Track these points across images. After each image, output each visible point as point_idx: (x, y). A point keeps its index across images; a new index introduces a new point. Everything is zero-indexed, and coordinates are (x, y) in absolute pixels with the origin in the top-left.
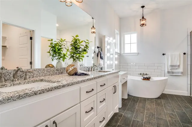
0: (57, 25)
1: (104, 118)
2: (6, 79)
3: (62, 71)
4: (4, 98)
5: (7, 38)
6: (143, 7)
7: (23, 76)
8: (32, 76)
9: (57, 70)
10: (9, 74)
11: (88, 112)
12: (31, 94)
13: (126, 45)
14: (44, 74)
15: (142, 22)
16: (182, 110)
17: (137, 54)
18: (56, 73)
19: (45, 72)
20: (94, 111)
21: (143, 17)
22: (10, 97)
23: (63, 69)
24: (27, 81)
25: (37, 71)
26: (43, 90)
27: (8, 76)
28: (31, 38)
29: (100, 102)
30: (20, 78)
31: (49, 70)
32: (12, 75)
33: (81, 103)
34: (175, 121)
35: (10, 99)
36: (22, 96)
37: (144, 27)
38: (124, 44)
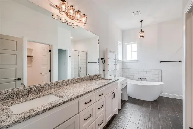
0: (72, 38)
1: (102, 121)
2: (24, 94)
3: (69, 82)
4: (12, 123)
5: (33, 50)
6: (142, 21)
7: (37, 91)
8: (44, 90)
9: (65, 82)
10: (26, 91)
11: (86, 120)
12: (34, 115)
13: (127, 54)
14: (54, 87)
15: (141, 35)
16: (176, 115)
17: (137, 62)
18: (65, 85)
19: (55, 85)
20: (92, 117)
21: (141, 30)
22: (17, 121)
23: (71, 81)
24: (39, 96)
25: (49, 85)
26: (45, 109)
27: (25, 92)
28: (50, 51)
29: (99, 108)
30: (34, 92)
31: (58, 83)
32: (27, 91)
33: (80, 113)
34: (167, 125)
35: (17, 123)
36: (27, 118)
37: (142, 39)
38: (126, 52)
